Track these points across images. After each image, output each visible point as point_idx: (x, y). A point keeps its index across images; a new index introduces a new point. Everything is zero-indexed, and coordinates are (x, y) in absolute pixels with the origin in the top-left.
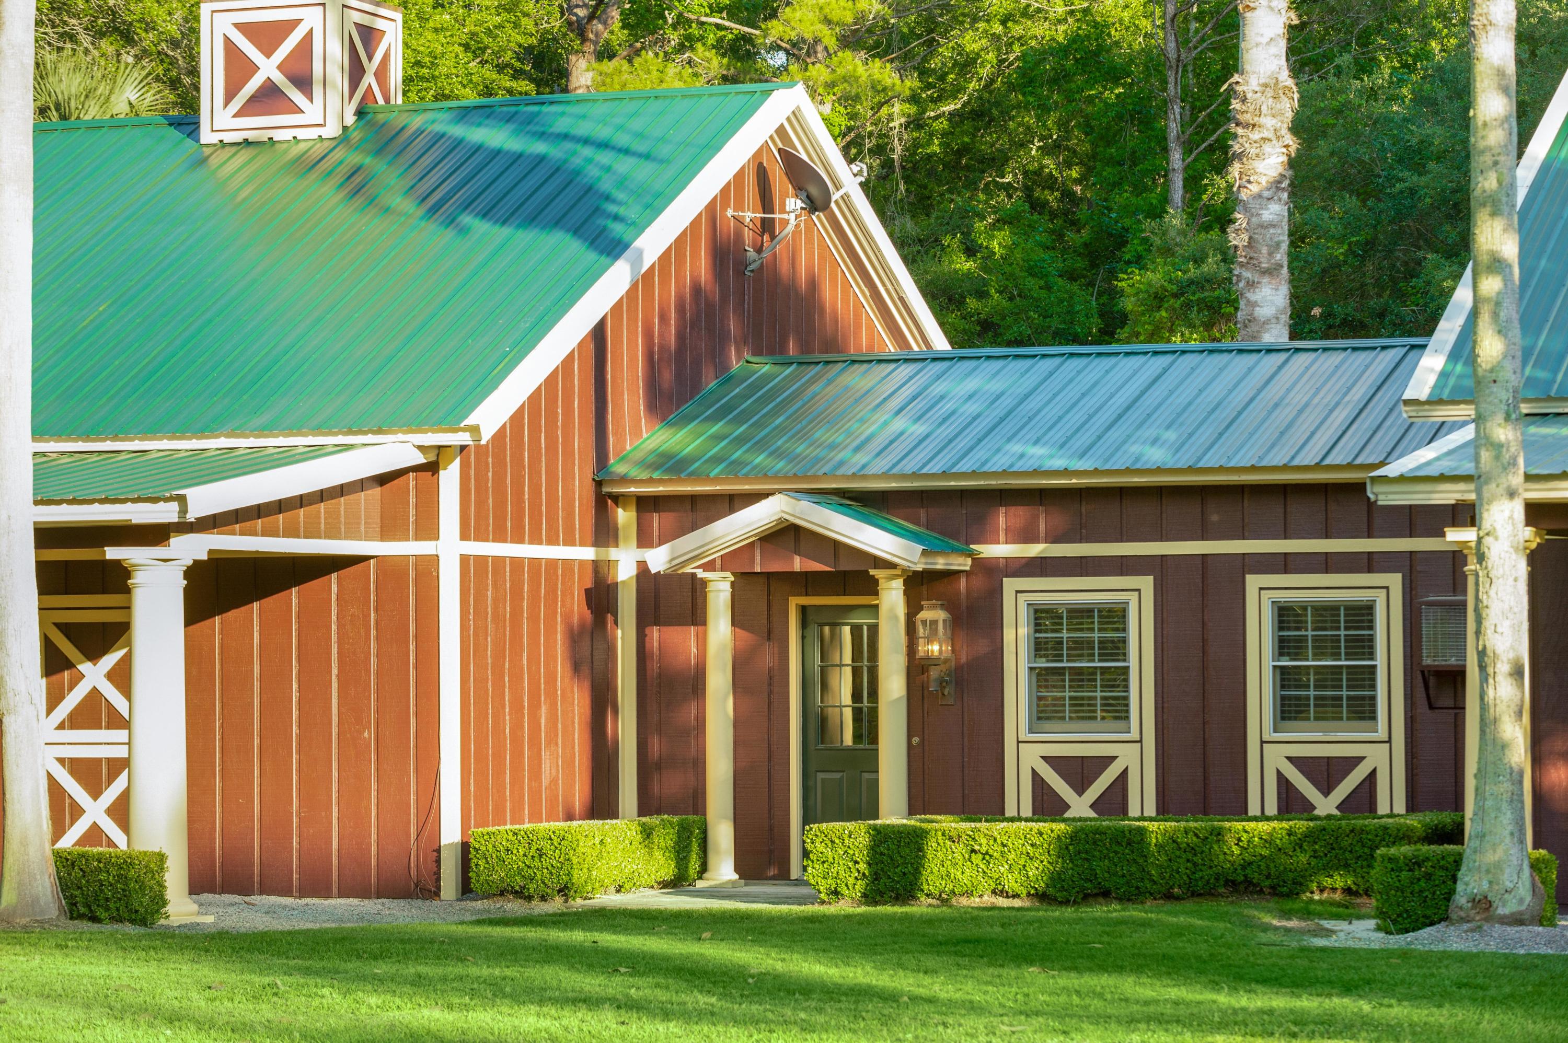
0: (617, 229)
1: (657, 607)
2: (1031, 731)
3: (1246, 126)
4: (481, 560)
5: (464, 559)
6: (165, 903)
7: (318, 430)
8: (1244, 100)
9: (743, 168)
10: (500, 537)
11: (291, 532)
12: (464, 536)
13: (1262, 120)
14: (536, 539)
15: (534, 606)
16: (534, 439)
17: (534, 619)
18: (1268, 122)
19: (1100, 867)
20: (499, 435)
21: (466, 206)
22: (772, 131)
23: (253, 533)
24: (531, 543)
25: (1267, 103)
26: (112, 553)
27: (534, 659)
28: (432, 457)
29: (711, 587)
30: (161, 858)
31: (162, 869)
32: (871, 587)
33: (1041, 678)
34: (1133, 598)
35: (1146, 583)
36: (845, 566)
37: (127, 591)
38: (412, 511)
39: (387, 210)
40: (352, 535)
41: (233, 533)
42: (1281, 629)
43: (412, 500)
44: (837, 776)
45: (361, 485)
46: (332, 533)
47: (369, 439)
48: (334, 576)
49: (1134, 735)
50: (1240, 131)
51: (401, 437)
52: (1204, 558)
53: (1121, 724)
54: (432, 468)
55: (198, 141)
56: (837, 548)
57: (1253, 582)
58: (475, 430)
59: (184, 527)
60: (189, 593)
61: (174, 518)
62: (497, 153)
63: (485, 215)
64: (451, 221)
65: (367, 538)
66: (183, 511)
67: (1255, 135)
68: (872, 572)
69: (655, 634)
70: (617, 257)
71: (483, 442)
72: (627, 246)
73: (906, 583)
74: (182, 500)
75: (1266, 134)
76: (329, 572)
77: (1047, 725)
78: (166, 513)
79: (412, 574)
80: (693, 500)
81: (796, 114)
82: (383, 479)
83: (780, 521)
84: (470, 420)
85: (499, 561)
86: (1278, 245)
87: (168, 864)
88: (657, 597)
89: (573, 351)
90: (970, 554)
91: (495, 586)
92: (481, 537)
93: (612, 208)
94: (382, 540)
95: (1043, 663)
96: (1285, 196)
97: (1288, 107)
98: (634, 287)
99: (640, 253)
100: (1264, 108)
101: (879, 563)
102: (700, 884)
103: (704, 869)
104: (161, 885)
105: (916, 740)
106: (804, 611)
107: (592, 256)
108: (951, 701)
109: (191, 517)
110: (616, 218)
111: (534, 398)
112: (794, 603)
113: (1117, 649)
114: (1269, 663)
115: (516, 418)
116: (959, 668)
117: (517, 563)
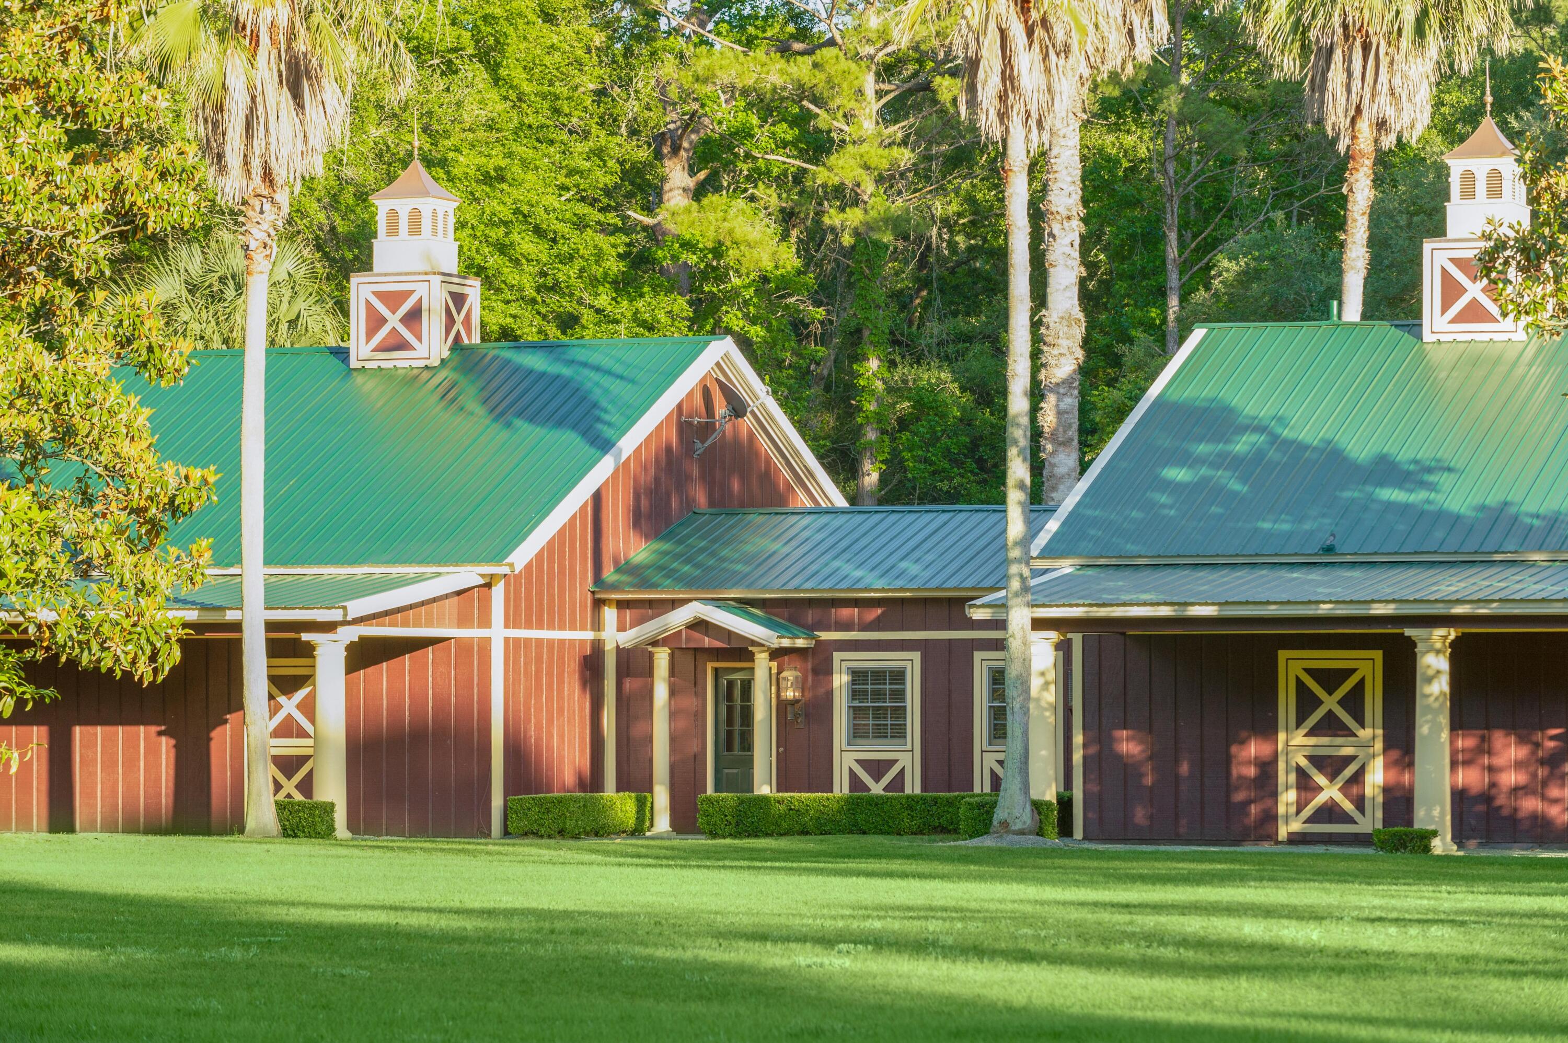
0: (608, 432)
1: (628, 668)
2: (849, 744)
3: (1049, 345)
4: (517, 641)
5: (507, 640)
6: (334, 830)
7: (421, 562)
8: (1048, 328)
9: (692, 390)
10: (529, 626)
11: (405, 624)
12: (507, 626)
13: (1060, 341)
14: (551, 627)
15: (550, 667)
16: (550, 568)
17: (550, 674)
18: (1064, 343)
19: (860, 818)
20: (528, 567)
21: (519, 415)
22: (712, 364)
23: (383, 625)
24: (548, 629)
25: (1063, 329)
26: (305, 637)
27: (549, 699)
28: (488, 580)
29: (656, 656)
30: (332, 805)
31: (332, 811)
32: (750, 657)
33: (856, 712)
34: (909, 664)
35: (916, 656)
36: (734, 645)
37: (314, 657)
38: (476, 611)
39: (471, 413)
40: (441, 624)
41: (372, 625)
42: (994, 684)
43: (476, 605)
44: (735, 771)
45: (447, 596)
46: (429, 624)
47: (451, 569)
48: (431, 648)
49: (909, 747)
50: (1045, 348)
51: (469, 568)
52: (950, 641)
53: (901, 741)
54: (488, 585)
55: (348, 366)
56: (729, 634)
57: (978, 656)
58: (511, 565)
59: (345, 623)
60: (347, 659)
61: (340, 618)
62: (543, 374)
63: (532, 420)
64: (508, 425)
65: (450, 627)
66: (345, 615)
67: (1055, 351)
68: (750, 648)
69: (627, 683)
70: (606, 453)
71: (517, 572)
72: (614, 445)
73: (770, 655)
74: (344, 608)
75: (1062, 351)
76: (427, 646)
77: (859, 741)
78: (335, 615)
79: (476, 648)
80: (651, 603)
81: (726, 356)
82: (459, 593)
83: (695, 618)
84: (509, 560)
85: (528, 641)
86: (1070, 426)
87: (336, 808)
88: (628, 662)
89: (576, 513)
90: (813, 638)
91: (526, 655)
92: (516, 626)
93: (607, 417)
94: (459, 627)
95: (856, 704)
96: (1076, 392)
97: (1079, 332)
98: (616, 471)
99: (620, 451)
100: (1061, 334)
101: (753, 643)
102: (648, 834)
103: (652, 825)
104: (332, 820)
105: (781, 750)
106: (716, 670)
107: (593, 451)
108: (802, 726)
109: (349, 618)
110: (609, 424)
111: (551, 543)
112: (710, 666)
113: (899, 695)
114: (986, 705)
115: (539, 556)
116: (807, 704)
117: (539, 642)
